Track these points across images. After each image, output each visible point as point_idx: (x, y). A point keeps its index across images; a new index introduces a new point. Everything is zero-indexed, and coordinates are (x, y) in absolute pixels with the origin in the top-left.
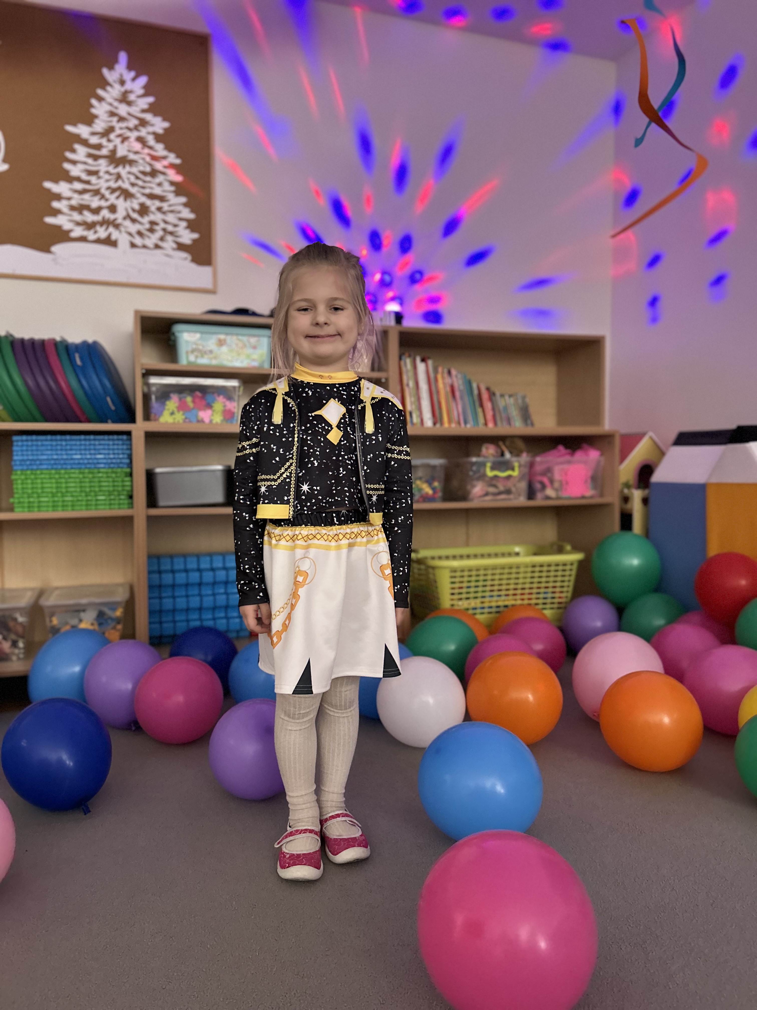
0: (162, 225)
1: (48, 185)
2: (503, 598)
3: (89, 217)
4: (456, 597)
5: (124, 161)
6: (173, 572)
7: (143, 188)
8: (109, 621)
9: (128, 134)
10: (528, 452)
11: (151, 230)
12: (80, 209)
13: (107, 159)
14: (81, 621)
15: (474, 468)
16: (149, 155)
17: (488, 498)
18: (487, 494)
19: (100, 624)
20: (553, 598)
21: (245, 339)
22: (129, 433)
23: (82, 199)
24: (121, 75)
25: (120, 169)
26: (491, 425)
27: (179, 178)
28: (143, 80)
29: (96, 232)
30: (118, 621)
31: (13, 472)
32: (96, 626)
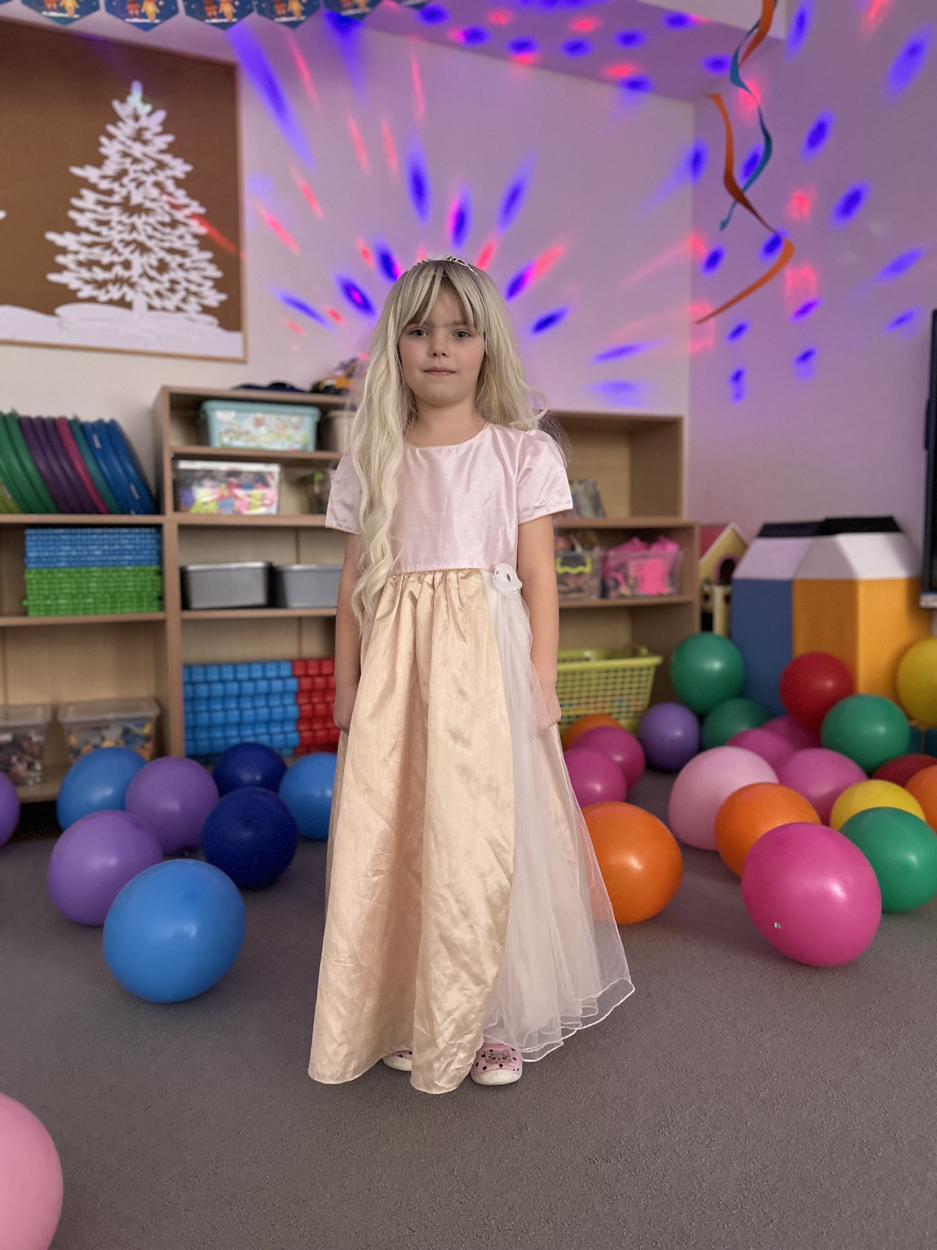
0: (184, 284)
1: (51, 236)
2: (575, 707)
3: (99, 274)
5: (139, 210)
6: (207, 682)
7: (162, 240)
8: (137, 739)
9: (144, 178)
10: (602, 545)
11: (172, 290)
12: (89, 264)
13: (119, 207)
14: (103, 739)
16: (169, 202)
19: (127, 743)
20: (628, 706)
21: (285, 418)
22: (158, 527)
23: (92, 254)
24: (135, 109)
25: (135, 219)
27: (202, 230)
28: (161, 115)
29: (107, 292)
30: (147, 739)
31: (27, 571)
32: (122, 744)
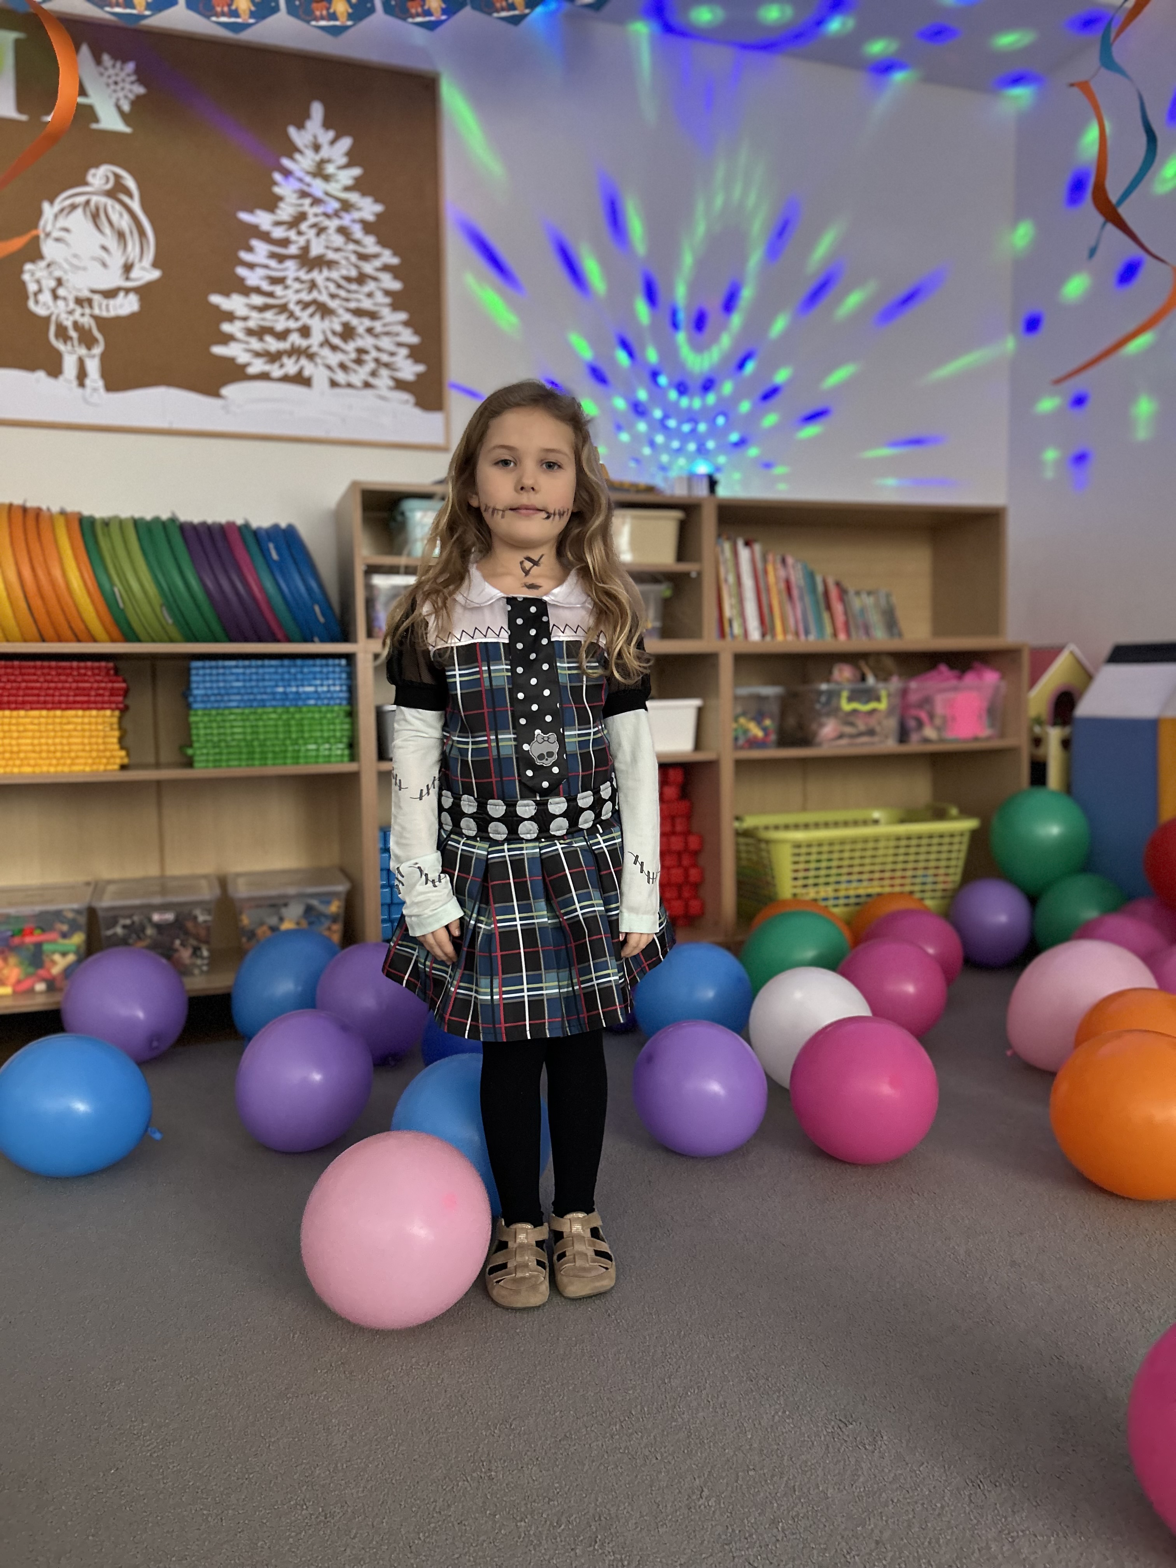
0: (374, 354)
1: (216, 299)
2: (865, 884)
3: (273, 344)
4: (800, 882)
5: (320, 262)
7: (347, 300)
8: (323, 919)
9: (326, 222)
10: (900, 675)
11: (359, 362)
12: (260, 333)
13: (297, 261)
14: (281, 919)
15: (823, 699)
16: (355, 252)
17: (844, 742)
18: (841, 736)
19: (311, 923)
20: (935, 883)
22: (350, 658)
23: (263, 319)
24: (315, 137)
25: (315, 275)
26: (842, 637)
27: (396, 286)
28: (346, 143)
29: (282, 366)
30: (334, 919)
31: (192, 712)
32: (304, 924)
